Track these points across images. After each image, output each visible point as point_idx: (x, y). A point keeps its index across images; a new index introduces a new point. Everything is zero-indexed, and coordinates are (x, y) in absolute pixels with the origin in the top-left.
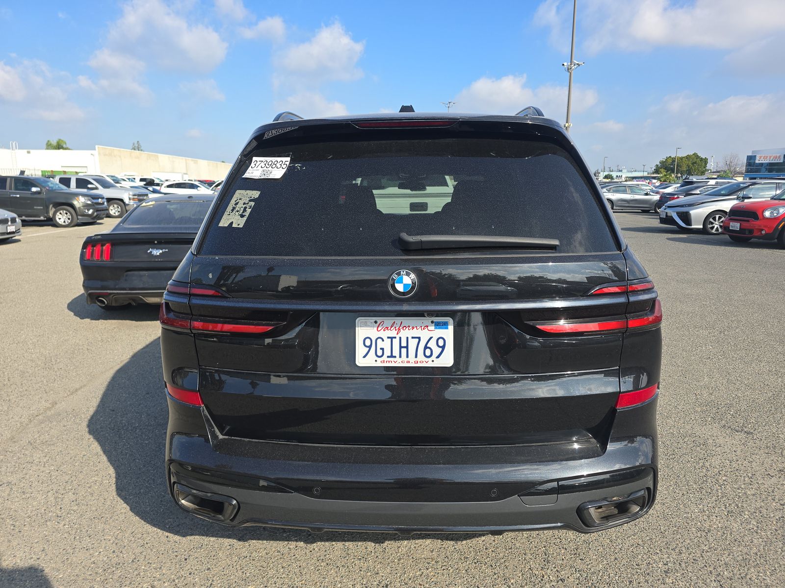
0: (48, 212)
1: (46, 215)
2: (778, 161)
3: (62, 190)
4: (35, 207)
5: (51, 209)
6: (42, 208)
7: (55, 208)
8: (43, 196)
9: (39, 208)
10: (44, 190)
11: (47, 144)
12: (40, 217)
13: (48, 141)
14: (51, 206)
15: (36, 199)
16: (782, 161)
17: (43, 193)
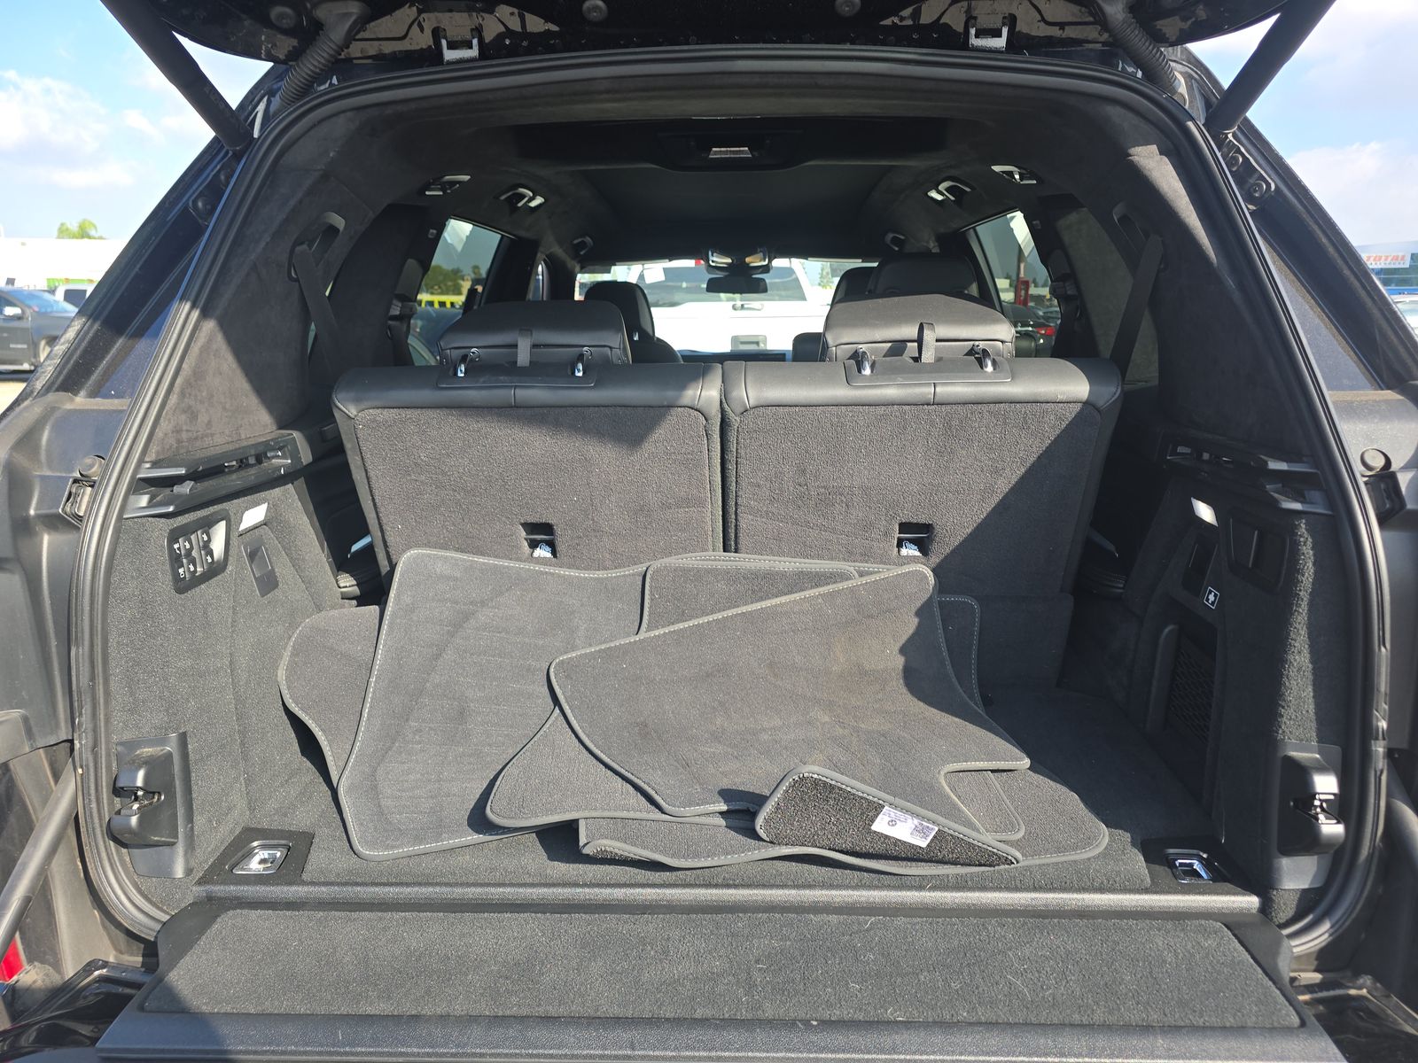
0: (36, 355)
1: (33, 360)
2: (1403, 266)
3: (66, 311)
4: (12, 346)
5: (44, 349)
6: (25, 346)
7: (50, 346)
8: (28, 323)
9: (19, 346)
10: (28, 312)
11: (60, 229)
12: (22, 364)
13: (62, 224)
14: (43, 343)
15: (15, 329)
16: (1407, 265)
17: (27, 319)
